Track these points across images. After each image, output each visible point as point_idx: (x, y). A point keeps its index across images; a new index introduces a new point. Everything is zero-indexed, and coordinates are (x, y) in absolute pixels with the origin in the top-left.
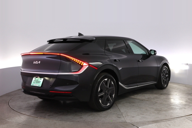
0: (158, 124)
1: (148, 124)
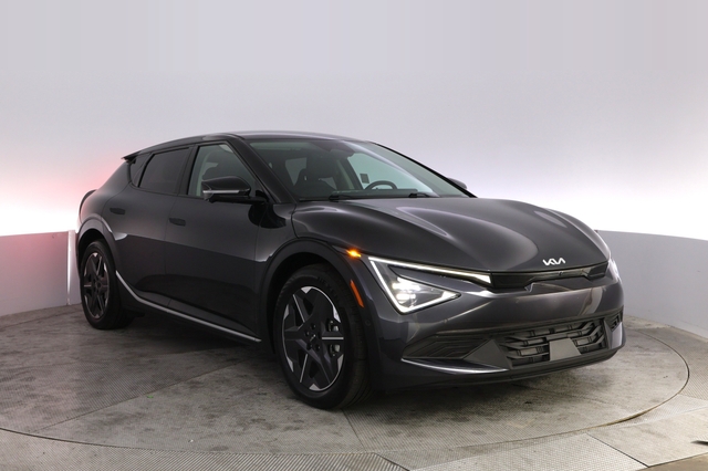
1: (447, 460)
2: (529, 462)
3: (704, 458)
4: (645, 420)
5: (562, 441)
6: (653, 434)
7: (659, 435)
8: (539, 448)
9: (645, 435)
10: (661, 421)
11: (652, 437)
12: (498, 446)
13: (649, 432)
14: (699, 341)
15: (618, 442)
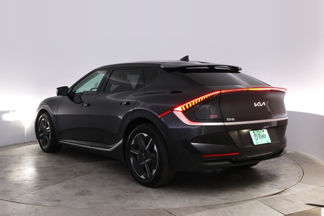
0: (212, 212)
1: (195, 212)
2: (232, 213)
3: (310, 211)
4: (284, 194)
5: (247, 204)
6: (287, 200)
7: (290, 201)
8: (236, 206)
9: (284, 201)
10: (291, 194)
11: (287, 202)
12: (218, 206)
13: (286, 199)
14: (308, 159)
15: (272, 204)
